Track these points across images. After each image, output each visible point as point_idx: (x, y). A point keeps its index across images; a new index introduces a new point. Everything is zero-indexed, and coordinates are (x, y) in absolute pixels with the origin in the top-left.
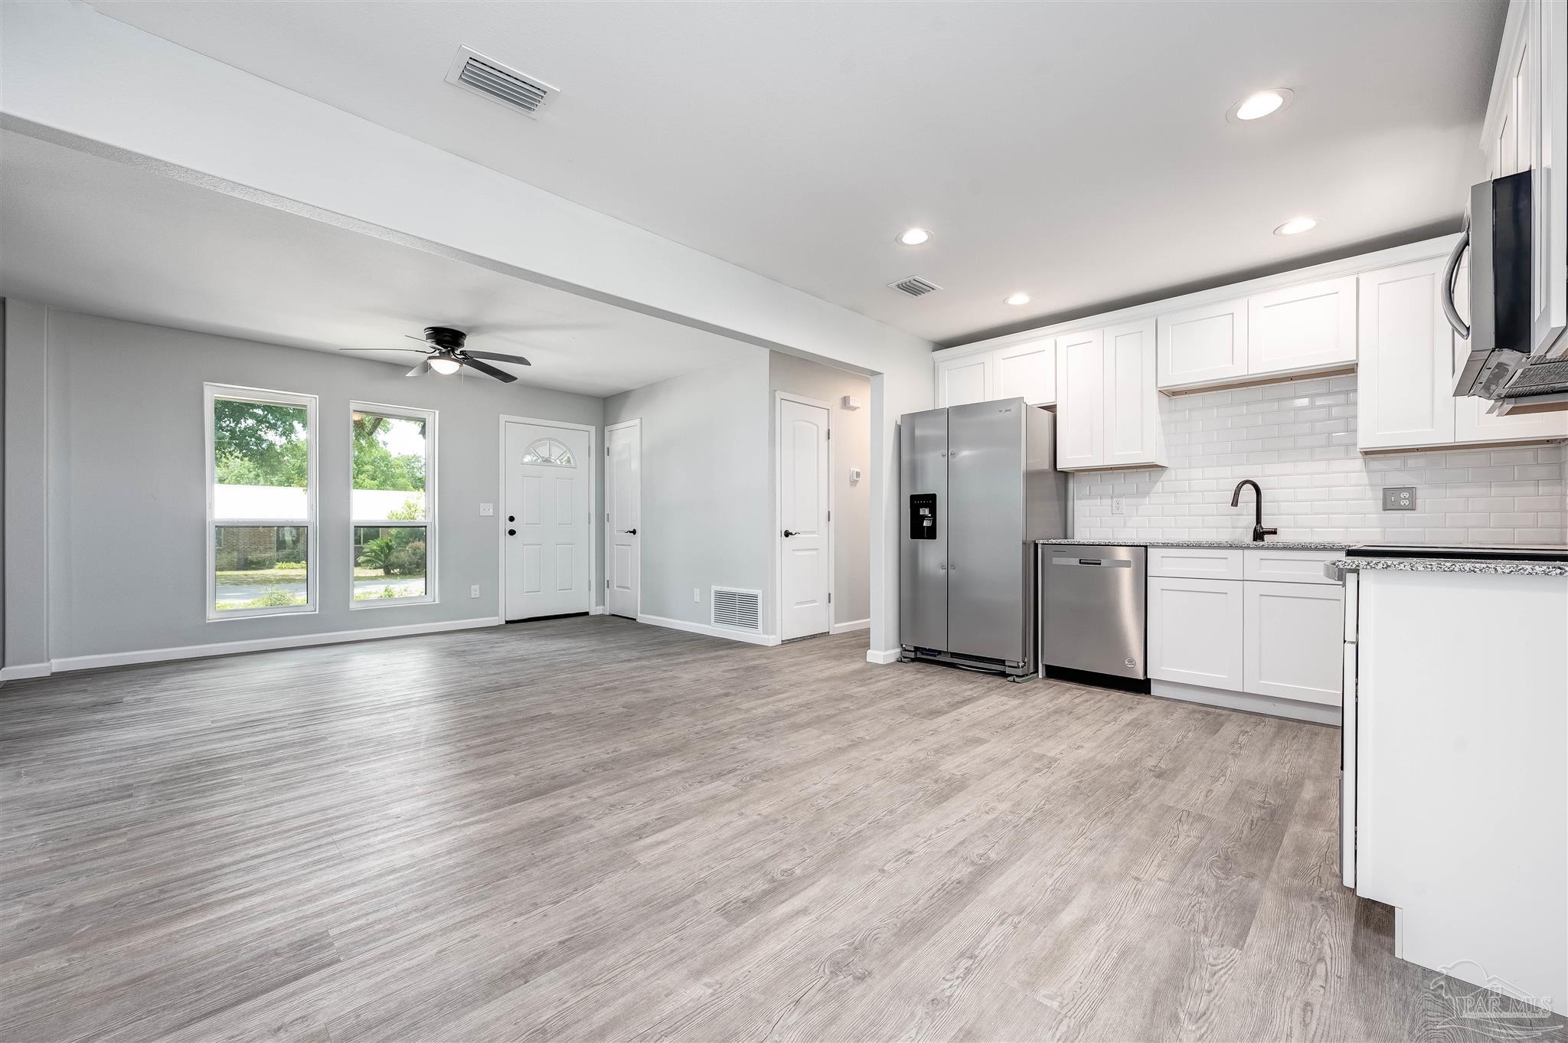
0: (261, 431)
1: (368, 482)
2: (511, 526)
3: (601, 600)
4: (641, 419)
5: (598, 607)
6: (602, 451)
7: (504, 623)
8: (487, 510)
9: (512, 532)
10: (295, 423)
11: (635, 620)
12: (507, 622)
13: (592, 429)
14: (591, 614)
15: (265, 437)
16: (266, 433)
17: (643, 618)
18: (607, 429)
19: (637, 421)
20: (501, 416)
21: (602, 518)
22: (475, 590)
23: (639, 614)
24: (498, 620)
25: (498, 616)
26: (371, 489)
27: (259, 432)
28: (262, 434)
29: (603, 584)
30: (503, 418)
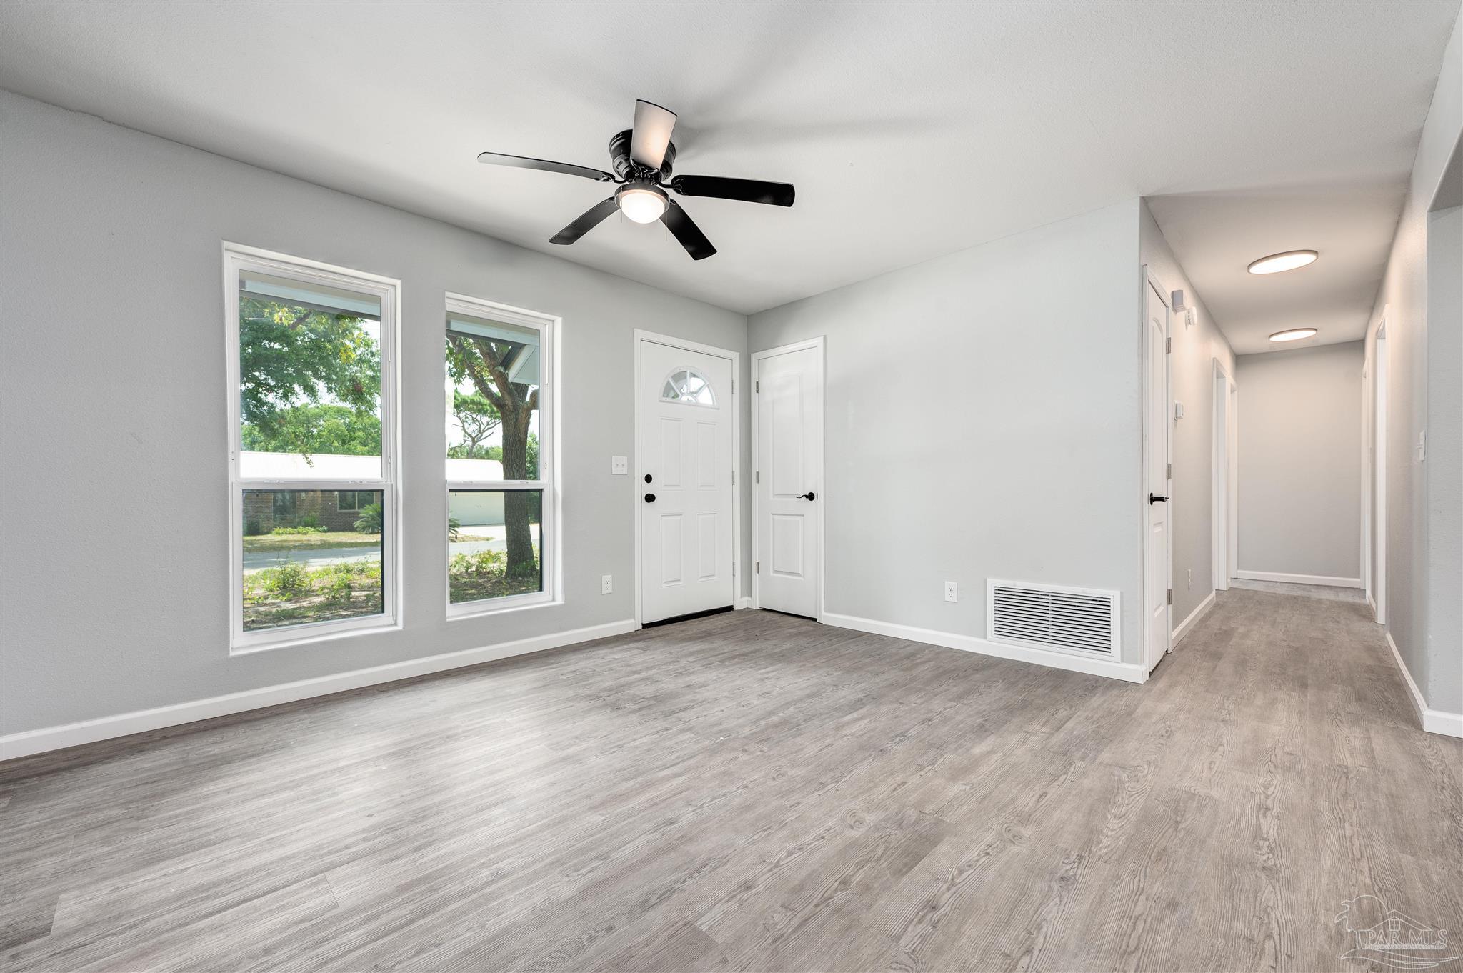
0: (261, 393)
1: (360, 447)
2: (649, 488)
3: (748, 590)
4: (825, 336)
5: (742, 599)
6: (748, 387)
7: (641, 627)
8: (619, 465)
9: (650, 498)
10: (296, 386)
11: (815, 620)
12: (645, 626)
13: (736, 356)
14: (736, 608)
15: (266, 400)
16: (266, 396)
17: (826, 618)
18: (755, 357)
19: (819, 341)
20: (636, 331)
21: (748, 478)
22: (607, 584)
23: (823, 613)
24: (633, 625)
25: (634, 617)
26: (363, 454)
27: (260, 395)
28: (263, 396)
29: (749, 568)
30: (639, 334)
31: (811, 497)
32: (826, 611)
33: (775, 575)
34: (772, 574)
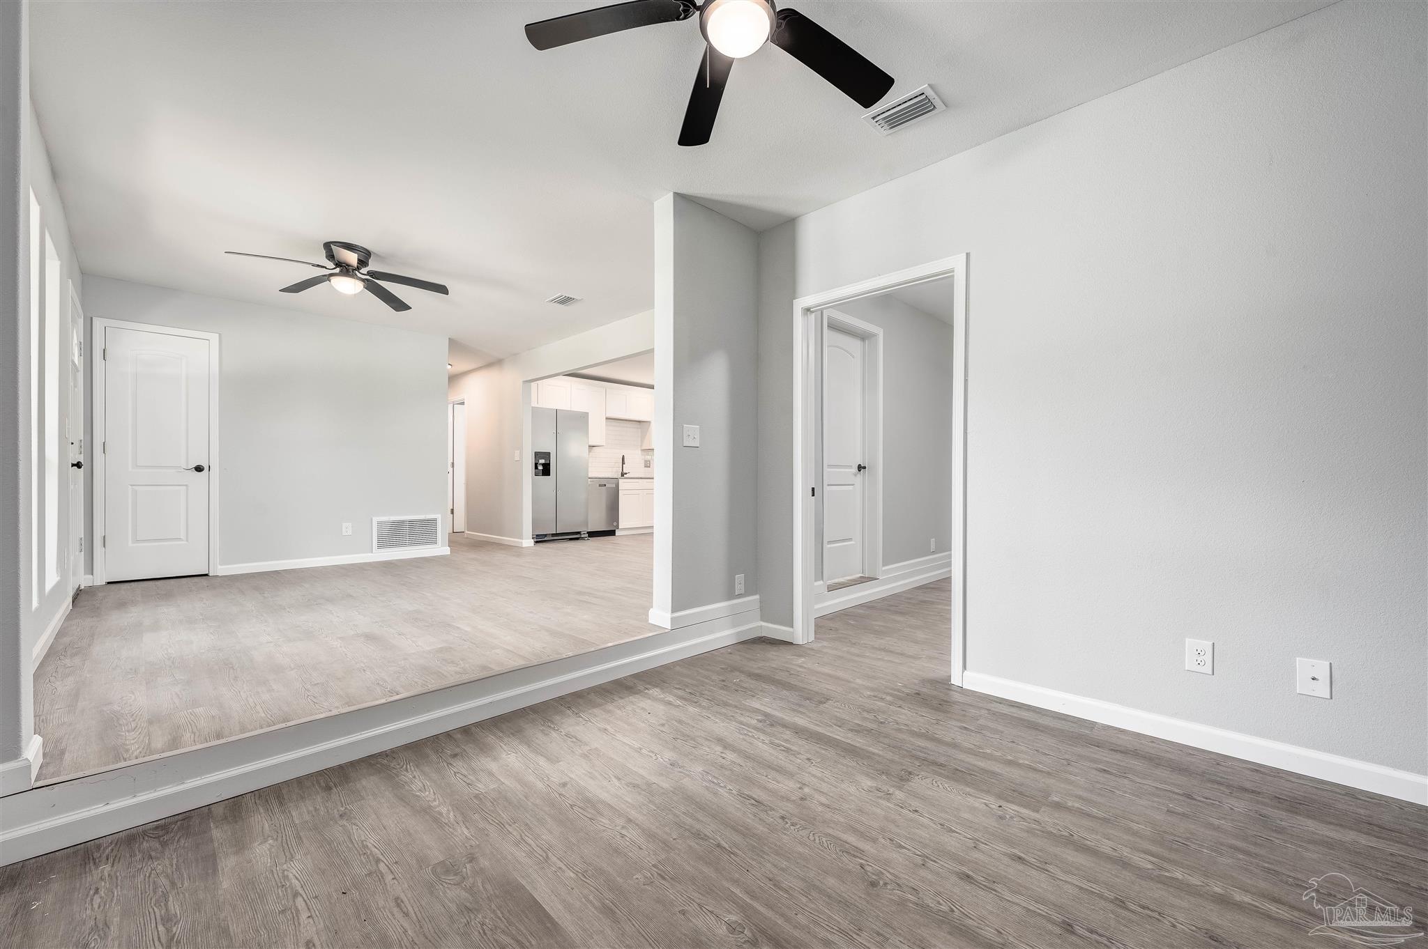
31: (199, 469)
32: (220, 565)
33: (135, 545)
34: (130, 544)
